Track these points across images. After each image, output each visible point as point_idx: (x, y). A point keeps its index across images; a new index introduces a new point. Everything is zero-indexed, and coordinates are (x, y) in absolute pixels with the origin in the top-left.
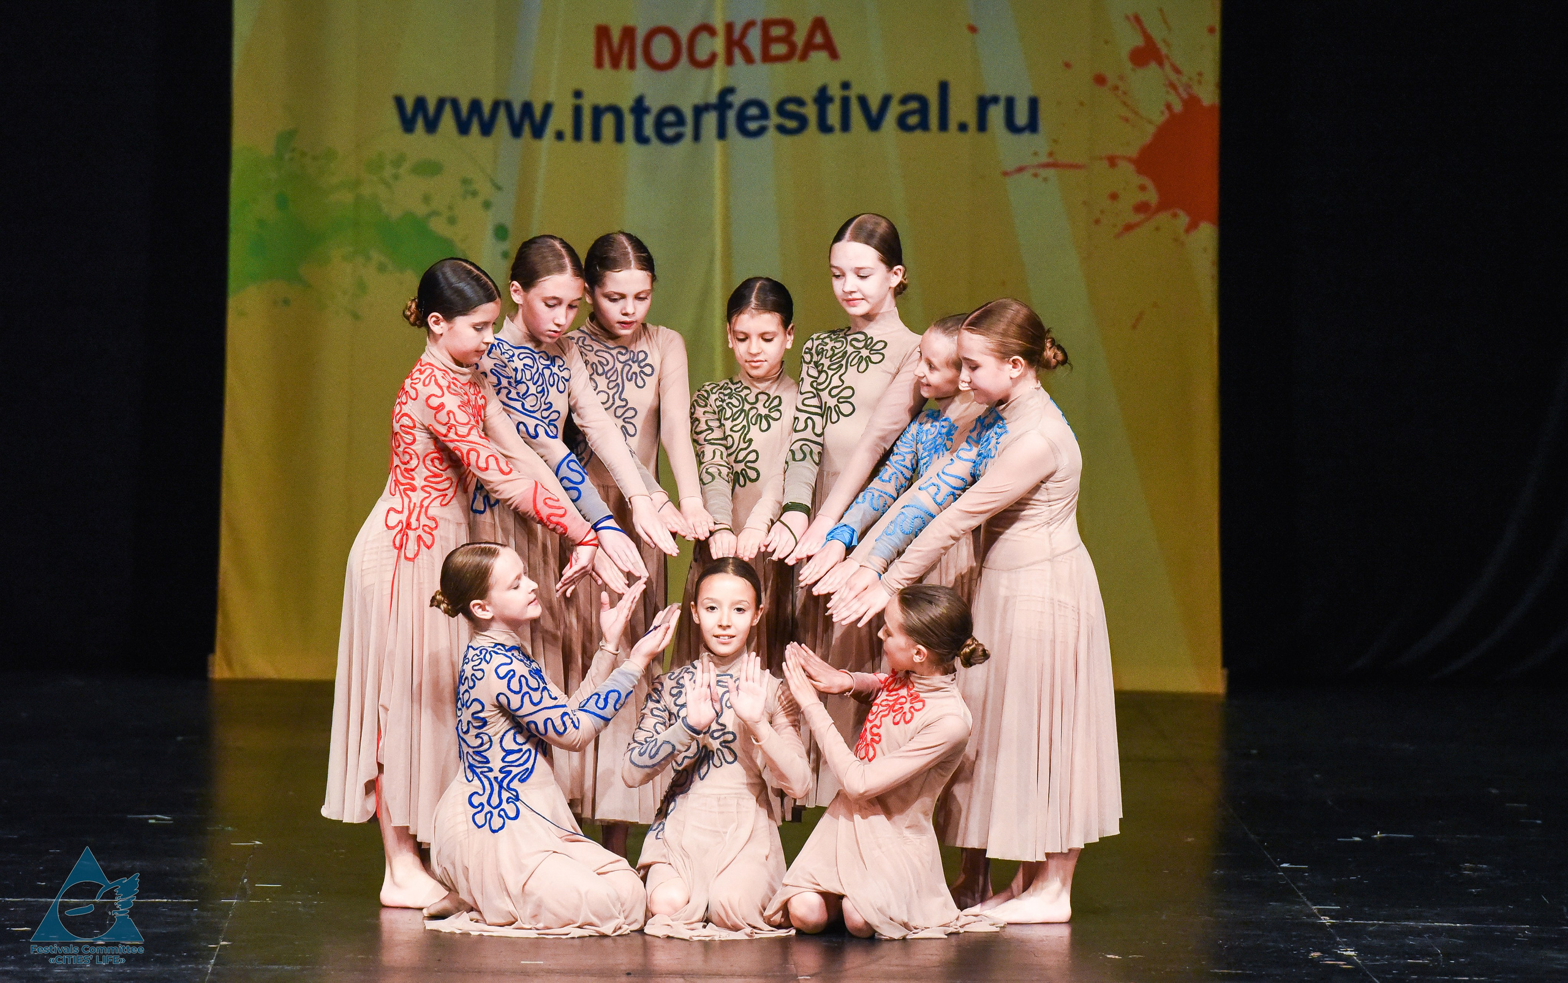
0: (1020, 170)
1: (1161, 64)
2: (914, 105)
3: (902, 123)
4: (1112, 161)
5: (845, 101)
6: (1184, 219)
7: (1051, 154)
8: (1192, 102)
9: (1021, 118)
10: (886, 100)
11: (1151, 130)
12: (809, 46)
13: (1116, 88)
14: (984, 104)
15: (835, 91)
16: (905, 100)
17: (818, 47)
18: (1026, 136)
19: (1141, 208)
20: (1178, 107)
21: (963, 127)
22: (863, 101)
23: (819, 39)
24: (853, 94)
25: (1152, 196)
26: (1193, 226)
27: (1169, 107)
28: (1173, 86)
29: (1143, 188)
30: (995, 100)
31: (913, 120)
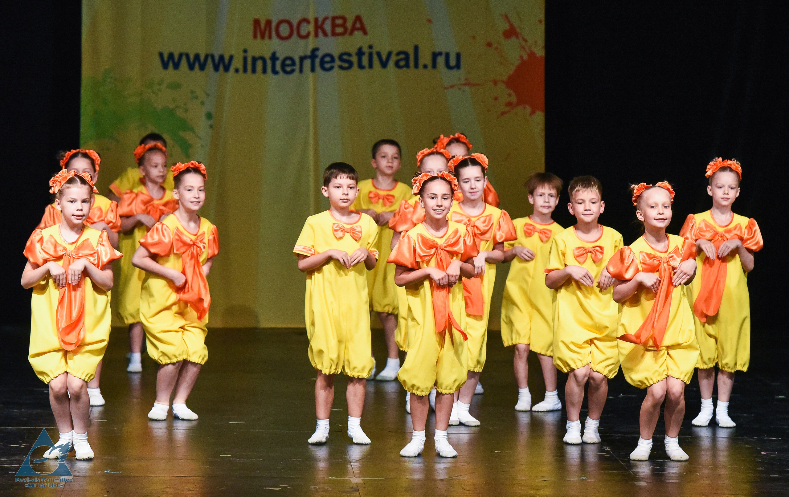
0: (452, 86)
1: (517, 37)
2: (402, 56)
3: (397, 64)
4: (495, 82)
5: (371, 55)
6: (529, 109)
7: (466, 79)
8: (532, 55)
9: (453, 62)
10: (390, 54)
11: (513, 68)
12: (354, 29)
13: (496, 48)
14: (435, 56)
15: (366, 50)
16: (398, 54)
17: (358, 29)
18: (455, 71)
19: (509, 104)
20: (525, 57)
21: (425, 67)
22: (379, 54)
23: (358, 25)
24: (374, 50)
25: (514, 99)
26: (533, 113)
27: (521, 57)
28: (523, 48)
29: (510, 95)
30: (440, 54)
31: (402, 63)
